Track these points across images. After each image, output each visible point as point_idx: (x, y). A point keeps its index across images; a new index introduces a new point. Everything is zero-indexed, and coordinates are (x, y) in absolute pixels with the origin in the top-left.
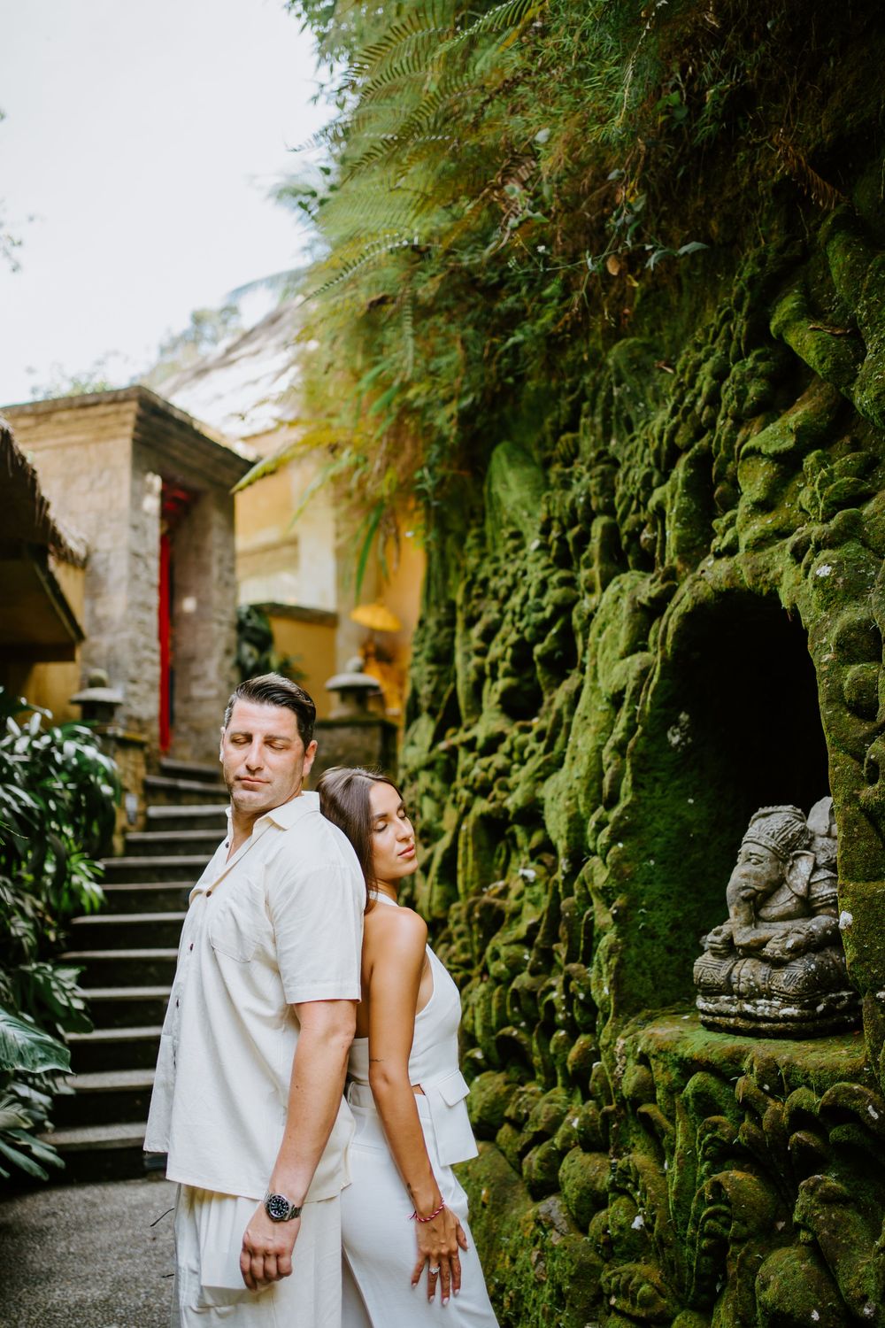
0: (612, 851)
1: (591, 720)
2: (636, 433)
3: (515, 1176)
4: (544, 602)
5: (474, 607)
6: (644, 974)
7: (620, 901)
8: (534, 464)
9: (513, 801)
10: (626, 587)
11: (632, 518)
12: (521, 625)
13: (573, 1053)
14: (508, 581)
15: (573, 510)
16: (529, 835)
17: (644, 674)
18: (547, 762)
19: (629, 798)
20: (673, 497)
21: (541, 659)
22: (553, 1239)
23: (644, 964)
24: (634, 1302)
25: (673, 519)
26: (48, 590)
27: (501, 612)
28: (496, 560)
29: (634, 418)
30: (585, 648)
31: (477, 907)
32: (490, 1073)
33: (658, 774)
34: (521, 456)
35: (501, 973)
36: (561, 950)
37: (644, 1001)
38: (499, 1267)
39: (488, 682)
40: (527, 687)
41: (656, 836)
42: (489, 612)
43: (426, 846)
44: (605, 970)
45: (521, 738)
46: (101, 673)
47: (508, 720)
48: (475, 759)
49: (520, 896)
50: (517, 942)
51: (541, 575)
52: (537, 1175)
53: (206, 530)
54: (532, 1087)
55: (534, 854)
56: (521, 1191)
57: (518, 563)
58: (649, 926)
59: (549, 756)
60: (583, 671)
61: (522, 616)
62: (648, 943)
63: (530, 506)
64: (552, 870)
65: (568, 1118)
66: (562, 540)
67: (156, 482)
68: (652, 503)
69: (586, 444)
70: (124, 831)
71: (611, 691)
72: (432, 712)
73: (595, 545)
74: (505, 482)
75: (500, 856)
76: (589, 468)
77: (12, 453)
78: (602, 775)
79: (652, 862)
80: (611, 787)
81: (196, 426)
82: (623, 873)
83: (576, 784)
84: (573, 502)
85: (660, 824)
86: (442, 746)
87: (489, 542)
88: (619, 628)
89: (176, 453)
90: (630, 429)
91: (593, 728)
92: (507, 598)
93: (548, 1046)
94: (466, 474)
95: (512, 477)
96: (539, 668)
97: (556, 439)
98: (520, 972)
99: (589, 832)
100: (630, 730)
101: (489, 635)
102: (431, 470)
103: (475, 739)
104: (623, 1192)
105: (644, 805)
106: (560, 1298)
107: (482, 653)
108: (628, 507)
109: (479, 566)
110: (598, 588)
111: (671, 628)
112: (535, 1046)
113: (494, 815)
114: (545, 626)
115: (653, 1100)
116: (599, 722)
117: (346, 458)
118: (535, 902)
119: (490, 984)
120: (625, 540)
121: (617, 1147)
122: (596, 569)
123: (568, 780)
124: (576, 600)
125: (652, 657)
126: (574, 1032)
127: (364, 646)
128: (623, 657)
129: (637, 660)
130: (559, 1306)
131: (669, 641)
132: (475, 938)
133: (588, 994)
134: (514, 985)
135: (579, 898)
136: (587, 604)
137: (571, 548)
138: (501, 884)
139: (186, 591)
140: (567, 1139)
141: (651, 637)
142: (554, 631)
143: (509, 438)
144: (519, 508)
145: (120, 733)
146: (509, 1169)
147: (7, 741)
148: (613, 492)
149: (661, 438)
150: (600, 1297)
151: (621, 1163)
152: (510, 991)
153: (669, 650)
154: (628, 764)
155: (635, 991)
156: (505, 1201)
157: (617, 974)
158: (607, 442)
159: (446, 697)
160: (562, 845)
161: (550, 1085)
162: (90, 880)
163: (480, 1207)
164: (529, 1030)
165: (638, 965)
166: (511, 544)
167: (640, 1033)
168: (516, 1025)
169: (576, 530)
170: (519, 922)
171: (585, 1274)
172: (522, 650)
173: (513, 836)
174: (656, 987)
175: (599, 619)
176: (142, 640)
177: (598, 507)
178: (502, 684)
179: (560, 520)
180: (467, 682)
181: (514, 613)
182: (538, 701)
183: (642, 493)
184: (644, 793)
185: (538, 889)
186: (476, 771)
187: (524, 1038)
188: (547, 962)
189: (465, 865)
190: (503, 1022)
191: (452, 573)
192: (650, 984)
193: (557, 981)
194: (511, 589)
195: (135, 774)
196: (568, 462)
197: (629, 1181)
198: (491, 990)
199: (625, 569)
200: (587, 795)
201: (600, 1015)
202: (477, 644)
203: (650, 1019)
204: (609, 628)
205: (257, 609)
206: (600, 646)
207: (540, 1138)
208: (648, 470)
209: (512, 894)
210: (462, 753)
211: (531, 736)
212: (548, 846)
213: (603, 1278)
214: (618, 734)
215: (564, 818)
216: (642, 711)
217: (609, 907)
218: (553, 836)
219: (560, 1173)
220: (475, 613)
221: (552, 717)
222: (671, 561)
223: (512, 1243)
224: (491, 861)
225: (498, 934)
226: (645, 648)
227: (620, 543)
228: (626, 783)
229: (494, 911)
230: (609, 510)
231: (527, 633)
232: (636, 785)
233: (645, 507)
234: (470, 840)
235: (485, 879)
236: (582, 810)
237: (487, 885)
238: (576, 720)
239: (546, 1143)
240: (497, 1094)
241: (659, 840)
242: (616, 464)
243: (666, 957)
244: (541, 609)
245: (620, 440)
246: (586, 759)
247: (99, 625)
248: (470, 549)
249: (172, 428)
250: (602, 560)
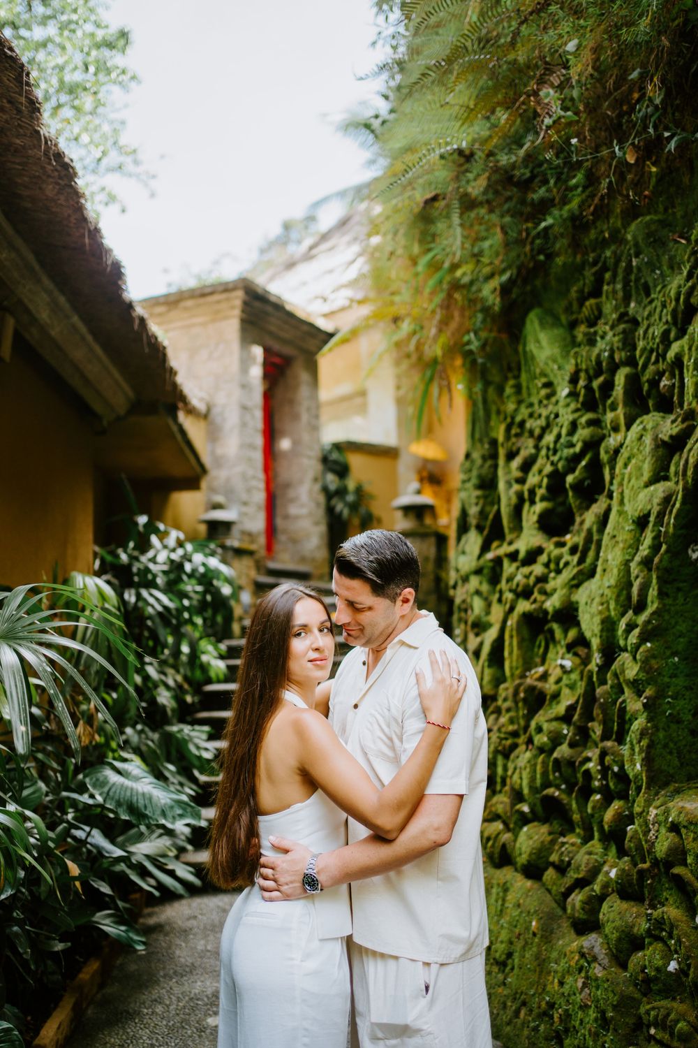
0: (641, 650)
1: (619, 538)
2: (653, 296)
3: (559, 912)
4: (575, 439)
5: (513, 444)
6: (671, 753)
7: (649, 692)
8: (562, 325)
9: (552, 604)
10: (649, 426)
11: (651, 368)
12: (555, 458)
13: (609, 815)
14: (542, 422)
15: (599, 363)
16: (566, 632)
17: (667, 500)
18: (580, 572)
19: (655, 605)
20: (690, 349)
21: (573, 487)
22: (596, 971)
23: (671, 745)
24: (672, 1034)
25: (691, 368)
26: (179, 437)
27: (537, 448)
28: (531, 405)
29: (651, 284)
30: (612, 478)
31: (522, 688)
32: (536, 824)
33: (681, 585)
34: (551, 319)
35: (544, 744)
36: (597, 729)
37: (672, 776)
38: (549, 988)
39: (527, 505)
40: (560, 509)
41: (680, 636)
42: (526, 448)
43: (477, 635)
44: (637, 749)
45: (557, 552)
46: (219, 499)
47: (545, 536)
48: (518, 568)
49: (559, 681)
50: (557, 719)
51: (571, 417)
52: (580, 915)
53: (296, 387)
54: (572, 839)
55: (570, 648)
56: (565, 924)
57: (551, 407)
58: (675, 713)
59: (581, 567)
60: (610, 496)
61: (555, 452)
62: (674, 726)
63: (560, 360)
64: (586, 661)
65: (606, 868)
66: (588, 388)
67: (258, 351)
68: (671, 355)
69: (608, 307)
70: (241, 619)
71: (636, 514)
72: (480, 528)
73: (619, 391)
74: (538, 341)
75: (539, 646)
76: (612, 328)
77: (147, 334)
78: (630, 585)
79: (676, 659)
80: (639, 595)
81: (288, 307)
82: (651, 668)
83: (607, 592)
84: (599, 356)
85: (682, 627)
86: (490, 556)
87: (524, 390)
88: (643, 461)
89: (273, 329)
90: (648, 294)
91: (621, 545)
92: (540, 437)
93: (587, 808)
94: (504, 337)
95: (543, 337)
96: (570, 494)
97: (581, 304)
98: (560, 744)
99: (620, 632)
100: (655, 548)
101: (526, 467)
102: (476, 334)
103: (517, 552)
104: (658, 939)
105: (668, 611)
106: (604, 1022)
107: (521, 481)
108: (648, 358)
109: (516, 410)
110: (623, 428)
111: (691, 461)
112: (574, 806)
113: (535, 614)
114: (576, 459)
115: (684, 863)
116: (626, 540)
117: (406, 327)
118: (572, 687)
119: (534, 752)
120: (646, 387)
121: (651, 900)
122: (620, 411)
123: (600, 588)
124: (603, 438)
125: (674, 485)
126: (608, 799)
127: (419, 472)
128: (647, 485)
129: (660, 489)
130: (603, 1028)
131: (690, 473)
132: (521, 713)
133: (622, 767)
134: (555, 755)
135: (612, 687)
136: (613, 441)
137: (597, 395)
138: (541, 670)
139: (283, 434)
140: (605, 886)
141: (672, 469)
142: (584, 463)
143: (540, 305)
144: (550, 363)
145: (236, 544)
146: (554, 905)
147: (150, 553)
148: (634, 347)
149: (677, 300)
150: (640, 1025)
151: (656, 914)
152: (552, 759)
153: (690, 481)
154: (654, 576)
155: (664, 767)
156: (552, 932)
157: (648, 753)
158: (628, 305)
159: (491, 516)
160: (595, 643)
161: (587, 838)
162: (216, 658)
163: (531, 936)
164: (569, 791)
165: (666, 746)
166: (544, 392)
167: (671, 805)
168: (558, 787)
169: (601, 379)
170: (558, 703)
171: (625, 1004)
172: (556, 479)
173: (551, 632)
174: (682, 764)
175: (624, 453)
176: (250, 472)
177: (621, 359)
178: (540, 507)
179: (587, 371)
180: (509, 505)
181: (548, 449)
182: (571, 521)
183: (661, 346)
184: (668, 601)
185: (575, 676)
186: (519, 578)
187: (564, 798)
188: (583, 737)
189: (511, 653)
190: (547, 784)
191: (494, 417)
192: (676, 762)
193: (593, 753)
194: (545, 429)
195: (248, 576)
196: (592, 323)
197: (664, 930)
198: (536, 757)
199: (647, 411)
200: (617, 601)
201: (633, 786)
202: (518, 474)
203: (678, 791)
204: (633, 461)
205: (338, 447)
206: (626, 477)
207: (581, 884)
208: (665, 327)
209: (552, 679)
210: (506, 562)
211: (565, 550)
212: (582, 641)
213: (642, 1010)
214: (644, 550)
215: (597, 620)
216: (666, 532)
217: (640, 696)
218: (588, 634)
219: (601, 916)
220: (514, 449)
221: (583, 535)
222: (690, 404)
223: (559, 969)
224: (532, 649)
225: (541, 712)
226: (666, 478)
227: (642, 390)
228: (653, 592)
229: (536, 692)
230: (631, 362)
231: (560, 466)
232: (662, 594)
233: (664, 359)
234: (514, 633)
235: (528, 665)
236: (613, 613)
237: (529, 670)
238: (606, 539)
239: (587, 889)
240: (542, 842)
241: (682, 640)
242: (635, 323)
243: (690, 738)
244: (572, 445)
245: (639, 303)
246: (615, 571)
247: (219, 461)
248: (508, 397)
249: (270, 309)
250: (625, 405)
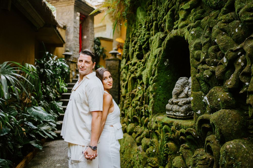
0: (153, 85)
1: (151, 60)
2: (162, 5)
3: (135, 142)
4: (145, 38)
5: (133, 38)
6: (158, 107)
7: (154, 94)
8: (145, 11)
9: (137, 75)
10: (158, 35)
11: (160, 22)
12: (140, 42)
13: (145, 121)
14: (139, 34)
15: (150, 20)
16: (140, 81)
17: (160, 52)
18: (144, 68)
19: (157, 75)
20: (167, 18)
21: (144, 48)
22: (140, 153)
23: (158, 105)
24: (152, 164)
25: (167, 22)
26: (57, 33)
27: (137, 39)
28: (137, 29)
29: (162, 2)
30: (151, 47)
31: (131, 94)
32: (132, 123)
33: (162, 71)
34: (142, 9)
35: (134, 106)
36: (144, 102)
37: (158, 112)
38: (131, 157)
39: (135, 52)
40: (141, 54)
41: (161, 82)
42: (136, 39)
43: (124, 82)
44: (151, 106)
45: (139, 63)
46: (68, 49)
47: (138, 60)
48: (132, 67)
49: (138, 92)
50: (137, 100)
51: (144, 32)
52: (138, 142)
53: (88, 23)
54: (139, 126)
55: (141, 84)
56: (136, 144)
57: (141, 30)
58: (159, 98)
59: (144, 67)
60: (150, 51)
61: (141, 40)
62: (159, 101)
63: (143, 19)
64: (143, 88)
65: (144, 132)
66: (148, 26)
67: (79, 14)
68: (164, 19)
69: (153, 7)
70: (72, 78)
71: (155, 55)
72: (125, 58)
73: (153, 27)
74: (139, 15)
75: (135, 85)
76: (153, 12)
77: (46, 7)
78: (152, 70)
79: (160, 87)
80: (153, 73)
81: (86, 3)
82: (155, 88)
83: (148, 72)
84: (150, 18)
85: (162, 80)
86: (127, 64)
87: (136, 26)
88: (157, 43)
89: (83, 8)
91: (151, 62)
92: (139, 37)
93: (141, 119)
94: (133, 13)
95: (140, 13)
96: (143, 50)
97: (148, 6)
98: (137, 106)
99: (150, 81)
100: (157, 62)
101: (135, 44)
102: (126, 12)
103: (132, 63)
104: (152, 145)
105: (159, 76)
106: (140, 163)
107: (134, 47)
108: (160, 19)
109: (134, 31)
110: (154, 35)
111: (165, 43)
112: (139, 119)
113: (134, 77)
114: (145, 42)
115: (157, 130)
116: (152, 61)
117: (111, 10)
118: (140, 93)
119: (132, 108)
120: (159, 26)
121: (151, 138)
122: (153, 31)
123: (146, 71)
124: (150, 37)
125: (162, 48)
126: (146, 117)
127: (118, 46)
128: (157, 48)
129: (159, 49)
130: (140, 164)
131: (165, 46)
132: (130, 99)
133: (148, 110)
134: (136, 108)
135: (147, 93)
136: (152, 38)
137: (150, 27)
138: (135, 90)
139: (85, 35)
140: (143, 136)
141: (162, 45)
142: (146, 43)
143: (140, 6)
144: (141, 20)
145: (71, 60)
146: (134, 140)
147: (49, 61)
148: (157, 16)
149: (166, 6)
150: (147, 163)
151: (152, 140)
152: (135, 109)
153: (165, 47)
154: (157, 68)
155: (156, 110)
156: (133, 146)
157: (153, 107)
158: (157, 7)
159: (128, 55)
160: (145, 83)
161: (141, 126)
162: (65, 87)
163: (128, 147)
164: (138, 116)
165: (157, 105)
166: (140, 26)
167: (156, 118)
168: (136, 115)
169: (151, 24)
170: (138, 97)
171: (145, 159)
172: (140, 46)
173: (137, 81)
174: (160, 109)
175: (153, 41)
176: (76, 43)
177: (154, 19)
178: (137, 53)
179: (148, 22)
180: (131, 52)
181: (139, 40)
182: (143, 56)
183: (162, 17)
184: (159, 74)
185: (141, 91)
186: (132, 69)
187: (138, 118)
188: (142, 104)
189: (129, 86)
190: (134, 115)
191: (130, 32)
192: (159, 109)
193: (143, 108)
194: (140, 35)
195: (74, 68)
196: (150, 11)
197: (153, 143)
198: (132, 109)
199: (159, 31)
200: (149, 74)
201: (150, 114)
202: (133, 45)
203: (158, 115)
204: (155, 43)
205: (98, 38)
206: (153, 46)
207: (139, 135)
208: (163, 12)
209: (137, 92)
210: (130, 65)
211: (141, 63)
212: (143, 83)
213: (148, 160)
214: (155, 63)
215: (145, 78)
216: (159, 59)
217: (152, 94)
218: (144, 81)
219: (142, 142)
220: (133, 39)
221: (145, 59)
222: (166, 30)
223: (133, 153)
225: (134, 99)
226: (161, 47)
228: (156, 72)
229: (134, 95)
230: (156, 20)
231: (141, 43)
232: (158, 72)
233: (163, 20)
234: (130, 82)
235: (133, 89)
236: (149, 77)
237: (133, 90)
238: (149, 60)
239: (140, 136)
240: (133, 127)
241: (162, 83)
242: (158, 11)
243: (162, 104)
244: (144, 39)
245: (159, 7)
246: (150, 67)
247: (68, 40)
248: (133, 27)
249: (82, 4)
250: (155, 30)
